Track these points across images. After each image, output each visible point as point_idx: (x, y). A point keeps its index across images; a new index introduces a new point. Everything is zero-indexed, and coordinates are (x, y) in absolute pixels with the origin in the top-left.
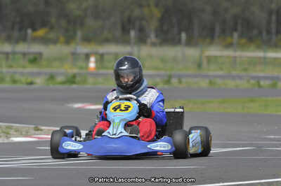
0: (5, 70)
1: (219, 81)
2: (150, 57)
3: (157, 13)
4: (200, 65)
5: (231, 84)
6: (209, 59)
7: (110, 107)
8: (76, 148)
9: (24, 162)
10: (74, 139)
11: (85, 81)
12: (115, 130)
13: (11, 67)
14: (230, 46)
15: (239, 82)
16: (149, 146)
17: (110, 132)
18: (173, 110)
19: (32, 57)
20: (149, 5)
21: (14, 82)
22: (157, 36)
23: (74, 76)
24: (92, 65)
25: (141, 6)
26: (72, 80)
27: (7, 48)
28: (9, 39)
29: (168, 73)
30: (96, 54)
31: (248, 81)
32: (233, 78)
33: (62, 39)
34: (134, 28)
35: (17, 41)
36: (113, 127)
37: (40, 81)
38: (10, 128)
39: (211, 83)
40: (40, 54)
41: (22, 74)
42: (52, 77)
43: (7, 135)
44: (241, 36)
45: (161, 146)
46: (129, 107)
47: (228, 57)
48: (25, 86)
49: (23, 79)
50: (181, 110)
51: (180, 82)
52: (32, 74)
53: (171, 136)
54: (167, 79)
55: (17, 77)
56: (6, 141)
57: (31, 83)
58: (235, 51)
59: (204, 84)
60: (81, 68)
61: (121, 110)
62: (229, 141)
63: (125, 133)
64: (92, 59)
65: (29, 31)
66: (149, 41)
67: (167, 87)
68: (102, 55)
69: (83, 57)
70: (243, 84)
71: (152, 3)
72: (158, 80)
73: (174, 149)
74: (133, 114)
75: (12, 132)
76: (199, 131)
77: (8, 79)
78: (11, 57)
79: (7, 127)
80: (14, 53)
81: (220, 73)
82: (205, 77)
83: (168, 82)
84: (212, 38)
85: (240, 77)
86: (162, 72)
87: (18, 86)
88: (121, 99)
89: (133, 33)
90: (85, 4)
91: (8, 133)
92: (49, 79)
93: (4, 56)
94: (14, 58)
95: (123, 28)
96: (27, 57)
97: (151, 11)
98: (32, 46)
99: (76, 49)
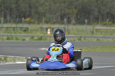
0: (13, 34)
1: (101, 39)
2: (73, 29)
3: (76, 11)
4: (93, 33)
5: (106, 40)
6: (97, 30)
7: (51, 49)
8: (37, 66)
10: (36, 62)
11: (46, 39)
12: (53, 59)
13: (15, 33)
14: (105, 25)
15: (109, 39)
16: (66, 65)
17: (50, 59)
18: (77, 51)
19: (24, 29)
20: (72, 8)
21: (17, 39)
22: (75, 21)
23: (41, 37)
24: (49, 33)
25: (69, 9)
26: (40, 39)
27: (14, 25)
28: (14, 22)
29: (80, 36)
30: (50, 28)
31: (113, 39)
32: (106, 38)
33: (37, 22)
34: (66, 18)
35: (18, 23)
36: (52, 57)
37: (27, 39)
38: (15, 58)
39: (97, 40)
40: (28, 28)
41: (20, 36)
42: (32, 37)
43: (15, 61)
44: (109, 21)
45: (71, 65)
46: (59, 49)
47: (104, 29)
48: (21, 41)
49: (21, 38)
50: (80, 51)
51: (85, 39)
52: (24, 36)
53: (76, 61)
54: (79, 38)
55: (18, 37)
56: (14, 63)
57: (24, 40)
58: (107, 27)
59: (95, 40)
60: (44, 34)
61: (55, 51)
62: (105, 63)
63: (57, 60)
64: (49, 30)
65: (23, 19)
66: (72, 23)
67: (79, 41)
68: (53, 28)
69: (45, 29)
70: (111, 40)
71: (73, 7)
72: (76, 38)
73: (77, 66)
74: (60, 52)
75: (16, 59)
76: (87, 59)
77: (14, 38)
78: (15, 29)
79: (14, 58)
80: (17, 28)
81: (101, 36)
82: (95, 37)
83: (80, 39)
84: (98, 22)
85: (109, 38)
86: (77, 36)
87: (19, 41)
88: (55, 46)
89: (65, 20)
90: (46, 8)
91: (15, 60)
92: (31, 38)
93: (13, 29)
94: (17, 30)
95: (61, 17)
96: (22, 29)
97: (73, 10)
98: (24, 25)
99: (42, 26)
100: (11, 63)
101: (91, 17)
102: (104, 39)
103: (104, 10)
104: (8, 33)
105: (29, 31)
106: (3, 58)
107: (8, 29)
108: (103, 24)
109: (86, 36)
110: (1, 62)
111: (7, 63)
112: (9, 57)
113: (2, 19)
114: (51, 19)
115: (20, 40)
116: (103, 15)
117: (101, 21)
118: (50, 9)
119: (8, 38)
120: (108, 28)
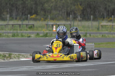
0: (19, 31)
1: (107, 35)
2: (78, 26)
3: (81, 8)
4: (98, 29)
5: (111, 36)
6: (102, 26)
9: (25, 68)
13: (21, 30)
14: (111, 21)
15: (114, 36)
19: (30, 26)
21: (22, 36)
22: (81, 18)
23: (47, 34)
24: (54, 29)
25: (74, 5)
26: (46, 35)
27: (20, 23)
28: (20, 19)
29: (85, 32)
30: (56, 24)
32: (112, 34)
33: (42, 19)
35: (24, 20)
37: (33, 36)
39: (102, 36)
40: (33, 25)
41: (26, 33)
42: (38, 34)
43: (19, 58)
44: (114, 17)
47: (110, 25)
48: (27, 38)
49: (26, 35)
51: (90, 36)
52: (30, 33)
54: (85, 34)
55: (24, 34)
56: (18, 60)
57: (30, 37)
59: (100, 36)
60: (50, 31)
64: (54, 27)
66: (77, 19)
69: (51, 26)
71: (79, 4)
75: (21, 56)
77: (20, 35)
78: (21, 26)
79: (19, 55)
80: (23, 24)
81: (107, 32)
82: (100, 33)
83: (85, 36)
84: (104, 18)
86: (83, 32)
89: (71, 16)
90: (52, 4)
92: (36, 35)
93: (19, 26)
94: (22, 27)
95: (67, 14)
96: (28, 26)
97: (78, 7)
98: (30, 22)
99: (48, 23)
100: (15, 60)
101: (97, 13)
102: (109, 35)
103: (109, 6)
104: (14, 30)
105: (35, 28)
106: (7, 55)
107: (14, 26)
108: (109, 20)
109: (92, 32)
110: (5, 59)
111: (11, 60)
112: (14, 54)
113: (8, 16)
114: (57, 16)
115: (25, 37)
116: (108, 11)
117: (106, 17)
118: (56, 5)
119: (14, 35)
120: (113, 24)
